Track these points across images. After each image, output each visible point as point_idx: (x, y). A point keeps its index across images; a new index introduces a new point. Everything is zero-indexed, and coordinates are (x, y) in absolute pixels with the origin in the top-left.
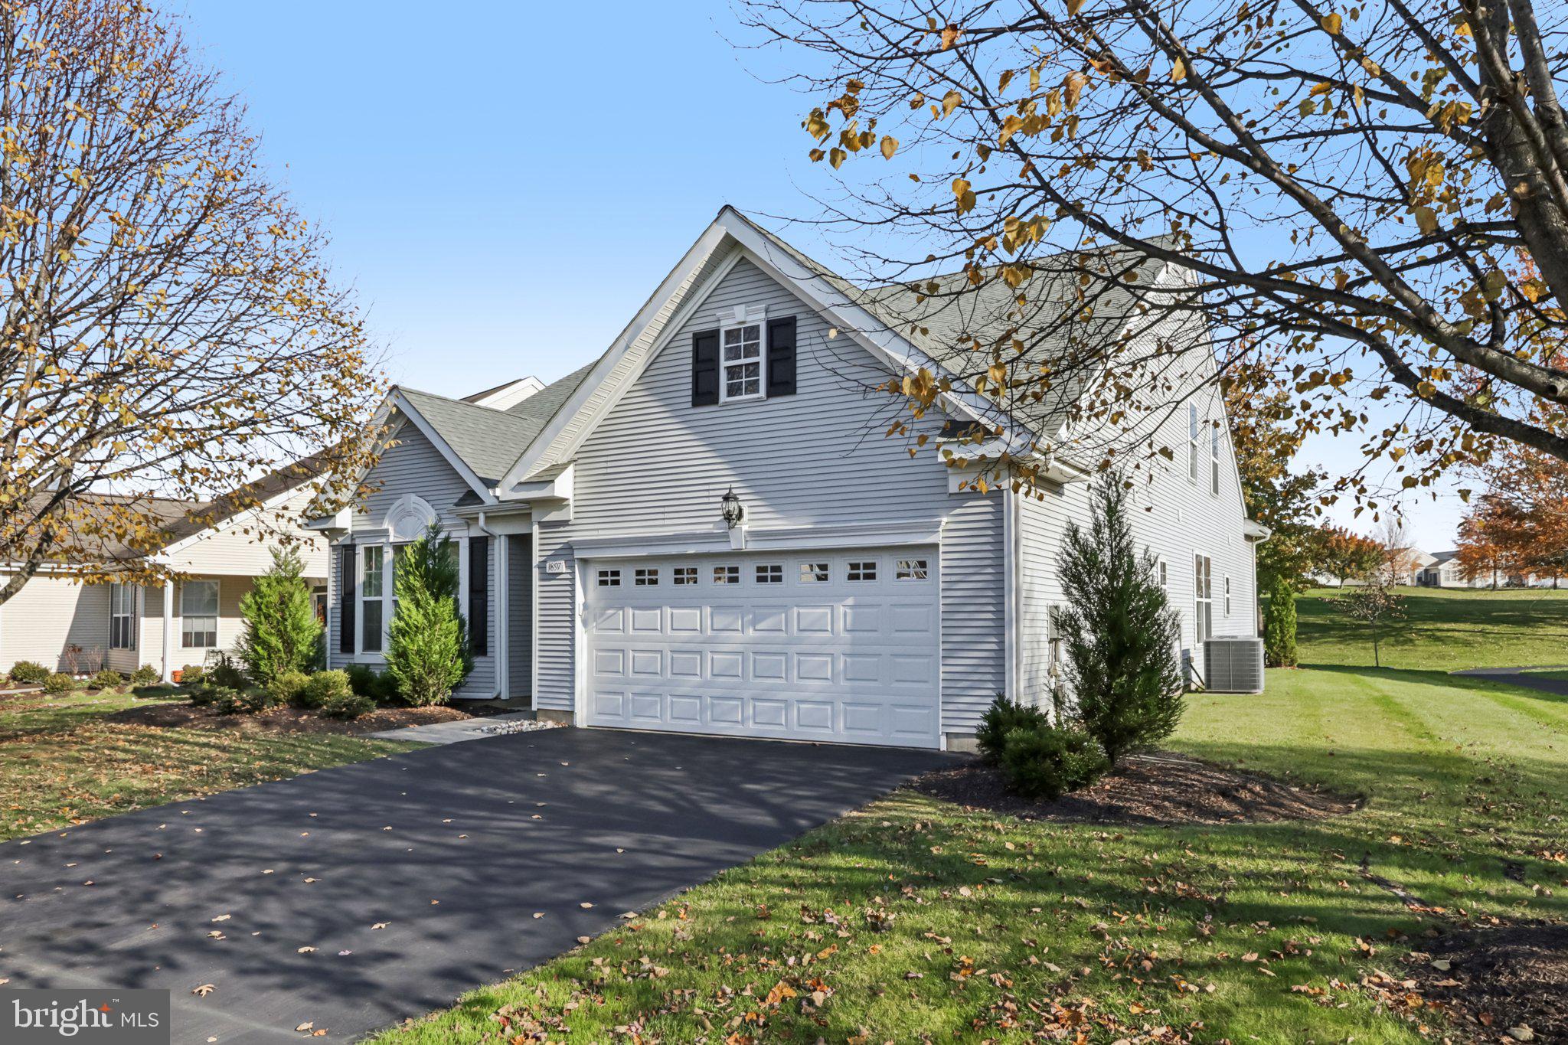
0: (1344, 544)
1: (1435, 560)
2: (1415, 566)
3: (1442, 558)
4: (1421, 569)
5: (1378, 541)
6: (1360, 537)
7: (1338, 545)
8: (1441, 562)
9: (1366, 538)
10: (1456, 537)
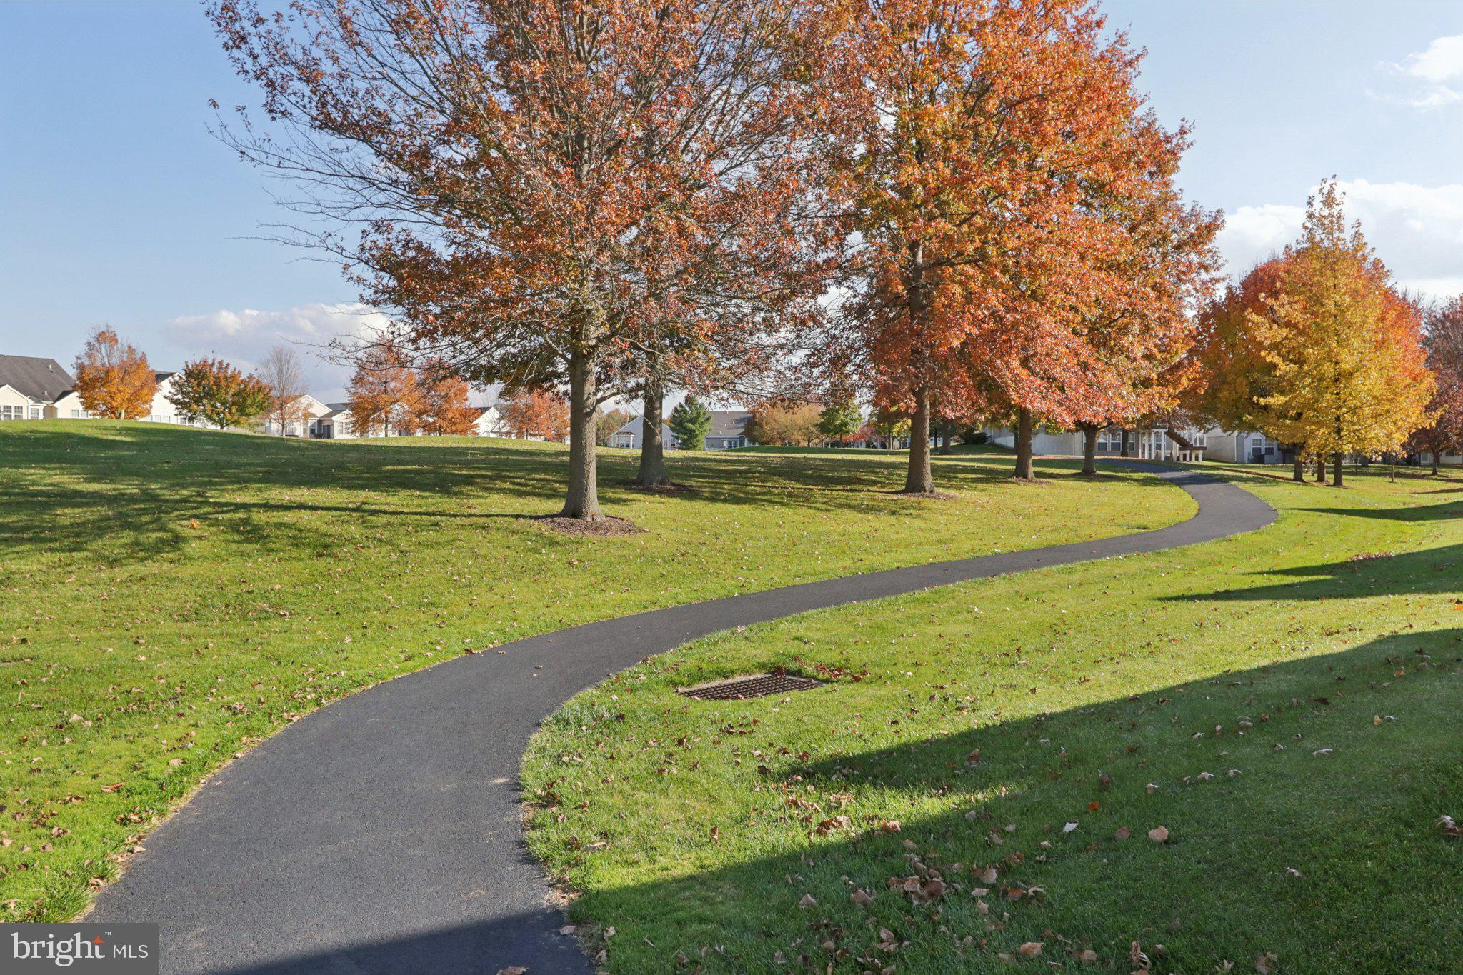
0: (223, 383)
1: (328, 410)
2: (307, 415)
3: (336, 409)
4: (314, 420)
5: (265, 382)
6: (244, 376)
7: (217, 383)
8: (335, 412)
9: (251, 377)
10: (349, 384)
